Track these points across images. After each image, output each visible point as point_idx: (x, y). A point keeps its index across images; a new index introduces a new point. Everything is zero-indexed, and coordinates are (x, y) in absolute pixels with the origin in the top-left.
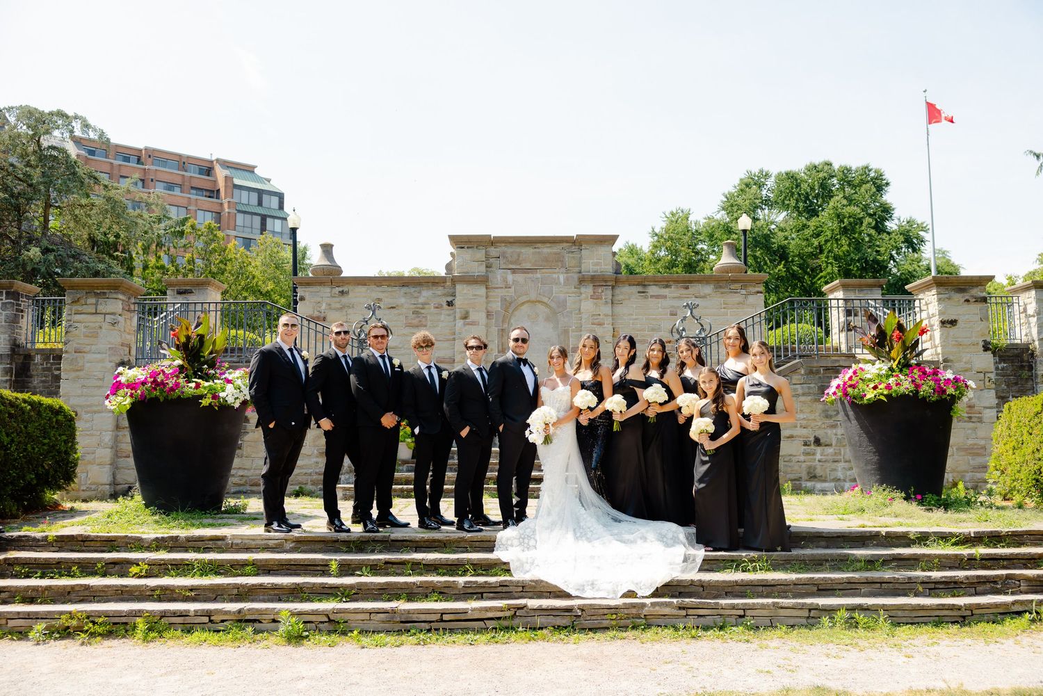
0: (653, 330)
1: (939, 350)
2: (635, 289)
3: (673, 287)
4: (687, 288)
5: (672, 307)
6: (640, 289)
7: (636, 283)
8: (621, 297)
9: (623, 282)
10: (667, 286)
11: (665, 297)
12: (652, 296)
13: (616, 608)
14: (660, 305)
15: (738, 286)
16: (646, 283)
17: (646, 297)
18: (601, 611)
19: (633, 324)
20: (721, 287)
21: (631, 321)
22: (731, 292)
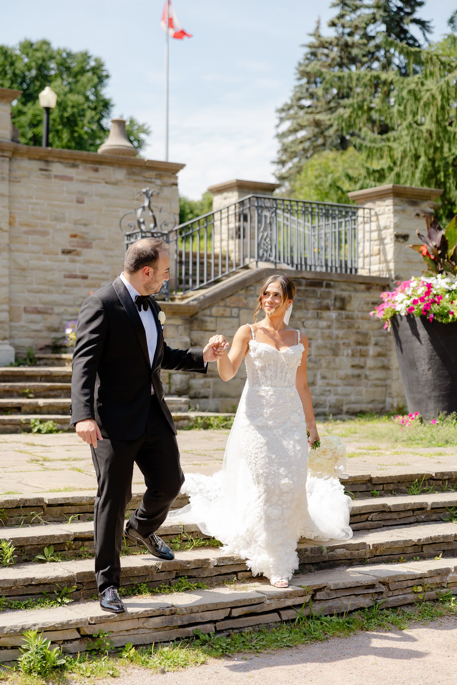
0: (56, 219)
1: (392, 266)
2: (36, 165)
3: (81, 167)
4: (96, 170)
5: (79, 192)
6: (42, 165)
7: (38, 157)
8: (18, 173)
9: (22, 155)
10: (74, 166)
11: (70, 179)
12: (56, 177)
13: (421, 577)
14: (65, 189)
15: (152, 174)
16: (50, 159)
17: (49, 177)
18: (405, 584)
19: (32, 209)
20: (134, 174)
21: (30, 206)
22: (145, 181)
